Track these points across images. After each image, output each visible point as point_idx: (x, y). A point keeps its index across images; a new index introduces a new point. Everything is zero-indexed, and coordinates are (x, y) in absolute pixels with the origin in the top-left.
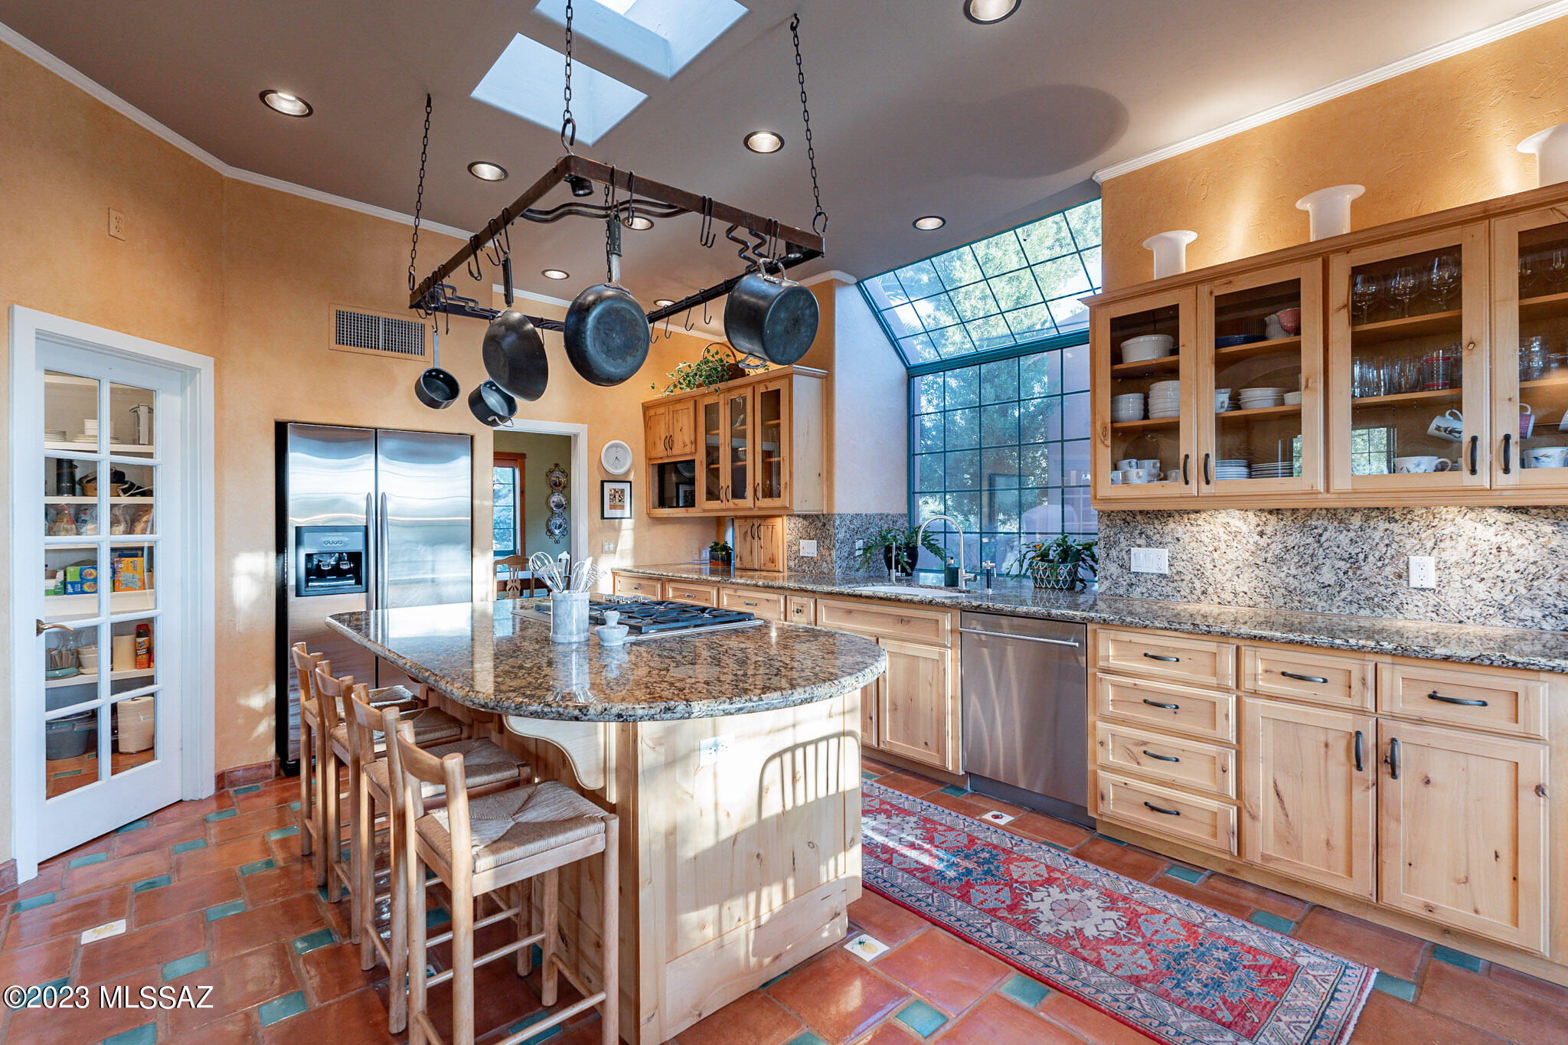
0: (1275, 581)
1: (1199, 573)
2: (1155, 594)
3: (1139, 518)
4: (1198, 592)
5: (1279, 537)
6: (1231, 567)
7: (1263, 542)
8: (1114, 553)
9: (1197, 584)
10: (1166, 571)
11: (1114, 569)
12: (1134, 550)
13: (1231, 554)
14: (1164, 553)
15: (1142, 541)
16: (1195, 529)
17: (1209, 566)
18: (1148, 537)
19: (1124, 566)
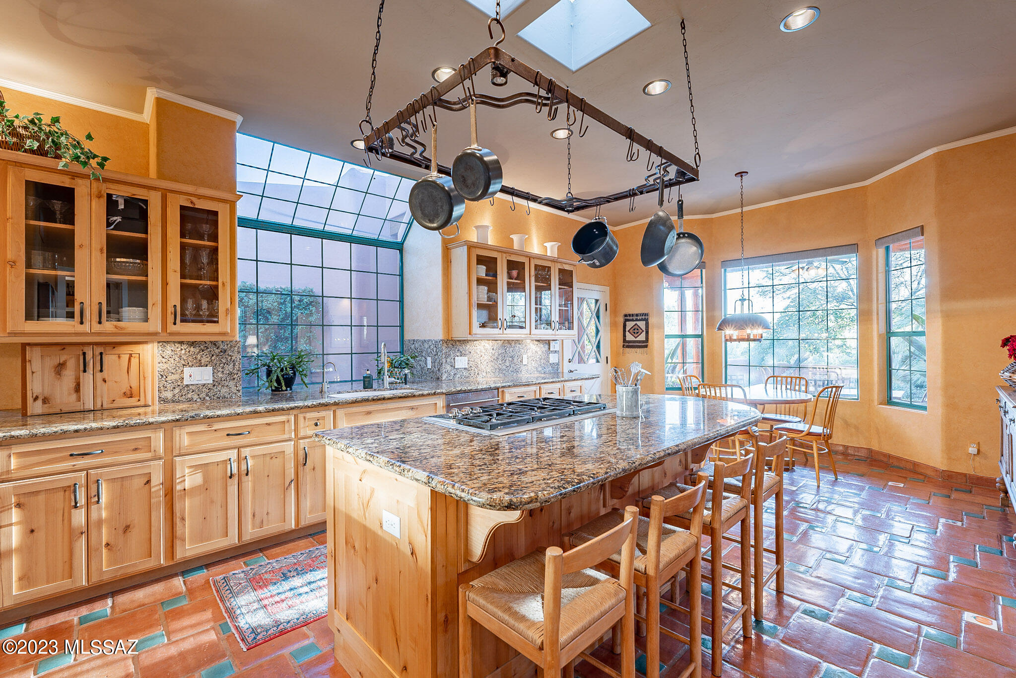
0: (496, 367)
1: (477, 367)
2: (463, 377)
3: (457, 343)
4: (476, 374)
5: (497, 351)
6: (485, 363)
7: (493, 352)
8: (448, 360)
9: (476, 371)
10: (467, 367)
11: (449, 368)
12: (456, 358)
13: (486, 358)
14: (466, 358)
15: (458, 354)
16: (475, 348)
17: (479, 363)
18: (461, 352)
19: (453, 366)
